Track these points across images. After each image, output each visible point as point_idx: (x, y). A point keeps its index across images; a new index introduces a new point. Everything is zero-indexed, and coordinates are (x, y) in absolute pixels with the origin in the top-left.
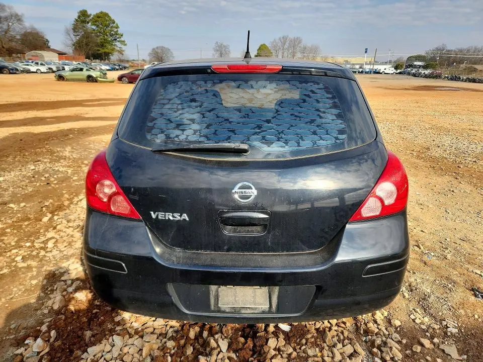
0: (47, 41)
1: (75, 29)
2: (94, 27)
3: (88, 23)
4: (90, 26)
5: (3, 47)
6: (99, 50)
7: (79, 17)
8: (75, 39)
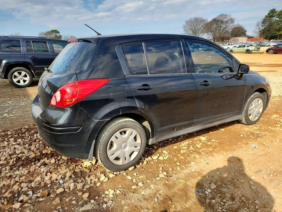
0: (246, 31)
1: (264, 22)
2: (277, 19)
3: (274, 17)
4: (275, 19)
5: (220, 37)
6: (276, 33)
7: (269, 14)
8: (262, 28)
